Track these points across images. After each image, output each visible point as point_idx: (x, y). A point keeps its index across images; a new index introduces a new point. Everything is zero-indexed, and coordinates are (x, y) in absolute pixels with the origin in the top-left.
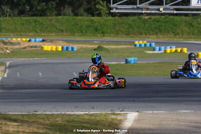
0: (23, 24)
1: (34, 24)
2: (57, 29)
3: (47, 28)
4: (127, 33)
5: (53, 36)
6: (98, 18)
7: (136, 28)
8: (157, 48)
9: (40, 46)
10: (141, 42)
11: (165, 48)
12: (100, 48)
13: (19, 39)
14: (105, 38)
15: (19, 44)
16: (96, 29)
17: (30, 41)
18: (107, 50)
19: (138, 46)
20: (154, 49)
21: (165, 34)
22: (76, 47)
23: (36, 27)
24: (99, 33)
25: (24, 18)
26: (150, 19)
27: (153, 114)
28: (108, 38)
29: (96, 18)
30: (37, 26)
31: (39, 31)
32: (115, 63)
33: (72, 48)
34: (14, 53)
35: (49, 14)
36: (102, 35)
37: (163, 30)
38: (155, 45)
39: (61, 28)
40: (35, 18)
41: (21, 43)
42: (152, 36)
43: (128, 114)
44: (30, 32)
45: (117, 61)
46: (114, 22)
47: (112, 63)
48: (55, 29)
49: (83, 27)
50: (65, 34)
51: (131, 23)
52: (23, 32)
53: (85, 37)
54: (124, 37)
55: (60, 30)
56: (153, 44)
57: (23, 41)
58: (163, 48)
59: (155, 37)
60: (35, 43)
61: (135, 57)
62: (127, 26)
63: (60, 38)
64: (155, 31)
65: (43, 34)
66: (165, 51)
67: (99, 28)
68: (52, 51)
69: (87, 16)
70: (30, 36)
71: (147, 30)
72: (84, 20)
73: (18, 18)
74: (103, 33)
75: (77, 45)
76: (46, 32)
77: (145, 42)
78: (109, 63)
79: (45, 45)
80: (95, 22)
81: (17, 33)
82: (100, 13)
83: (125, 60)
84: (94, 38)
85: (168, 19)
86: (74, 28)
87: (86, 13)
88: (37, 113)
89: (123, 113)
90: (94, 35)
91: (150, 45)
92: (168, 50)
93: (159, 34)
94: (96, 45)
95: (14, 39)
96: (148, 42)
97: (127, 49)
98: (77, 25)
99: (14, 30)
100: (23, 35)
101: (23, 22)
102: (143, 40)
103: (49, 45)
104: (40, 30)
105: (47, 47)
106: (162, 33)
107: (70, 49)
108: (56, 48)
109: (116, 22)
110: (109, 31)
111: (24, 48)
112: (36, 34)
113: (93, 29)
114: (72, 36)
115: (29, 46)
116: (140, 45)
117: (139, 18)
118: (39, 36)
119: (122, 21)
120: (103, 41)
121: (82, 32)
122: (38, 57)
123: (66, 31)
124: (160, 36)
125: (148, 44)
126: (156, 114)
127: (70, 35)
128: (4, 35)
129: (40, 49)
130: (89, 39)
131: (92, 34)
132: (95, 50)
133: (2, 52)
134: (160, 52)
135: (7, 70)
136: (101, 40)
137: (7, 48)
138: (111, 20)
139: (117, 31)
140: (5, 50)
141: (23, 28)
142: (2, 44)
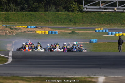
0: (23, 16)
1: (30, 16)
2: (45, 20)
3: (39, 19)
4: (91, 23)
5: (43, 24)
6: (71, 13)
7: (96, 20)
8: (110, 33)
9: (35, 31)
10: (100, 29)
11: (115, 33)
12: (73, 33)
13: (21, 26)
14: (76, 26)
15: (21, 29)
16: (71, 20)
17: (27, 27)
18: (78, 33)
20: (108, 34)
21: (115, 24)
22: (57, 32)
23: (31, 19)
24: (72, 23)
25: (24, 12)
26: (105, 14)
28: (78, 26)
29: (70, 13)
31: (33, 21)
33: (55, 32)
34: (18, 35)
35: (40, 10)
37: (114, 21)
39: (48, 19)
40: (31, 12)
41: (22, 29)
42: (107, 25)
44: (28, 22)
45: (84, 41)
46: (82, 16)
47: (81, 42)
48: (44, 20)
49: (62, 19)
50: (50, 23)
51: (93, 16)
52: (23, 22)
53: (63, 25)
56: (108, 31)
57: (23, 27)
59: (109, 25)
60: (31, 29)
61: (96, 38)
62: (91, 18)
63: (47, 26)
64: (109, 21)
65: (36, 23)
66: (115, 35)
67: (73, 19)
68: (42, 34)
69: (65, 12)
70: (27, 24)
71: (104, 21)
72: (63, 14)
73: (20, 12)
74: (75, 23)
75: (58, 31)
76: (38, 22)
77: (102, 29)
79: (38, 30)
80: (70, 16)
81: (19, 22)
82: (73, 10)
83: (89, 41)
84: (69, 26)
85: (117, 15)
86: (56, 19)
87: (64, 10)
91: (106, 31)
92: (117, 35)
93: (111, 24)
94: (71, 30)
95: (18, 26)
96: (104, 29)
97: (90, 33)
98: (58, 17)
99: (17, 20)
100: (23, 24)
102: (101, 28)
103: (40, 30)
104: (34, 21)
105: (39, 32)
106: (113, 23)
108: (45, 32)
109: (84, 16)
110: (79, 21)
111: (24, 32)
112: (32, 23)
113: (69, 20)
115: (27, 31)
116: (99, 31)
117: (98, 14)
118: (34, 24)
119: (87, 15)
120: (75, 28)
121: (62, 22)
122: (33, 38)
123: (51, 21)
127: (54, 24)
128: (11, 24)
129: (34, 33)
130: (66, 27)
131: (68, 24)
132: (70, 34)
133: (10, 35)
134: (112, 35)
135: (13, 46)
136: (73, 27)
137: (13, 32)
138: (80, 14)
139: (84, 22)
140: (12, 33)
141: (23, 19)
142: (10, 29)
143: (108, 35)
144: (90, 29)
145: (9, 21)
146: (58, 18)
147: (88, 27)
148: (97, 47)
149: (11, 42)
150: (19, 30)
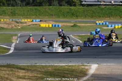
0: (28, 11)
1: (35, 11)
2: (49, 14)
3: (43, 13)
4: (92, 17)
5: (47, 18)
6: (74, 7)
7: (97, 13)
8: (110, 25)
9: (39, 24)
10: (100, 22)
11: (115, 25)
12: (75, 26)
13: (26, 20)
15: (26, 23)
16: (73, 14)
17: (32, 21)
18: (79, 26)
19: (98, 24)
20: (108, 26)
21: (114, 17)
22: (60, 25)
23: (36, 13)
24: (74, 17)
25: (29, 7)
26: (105, 8)
27: (107, 65)
28: (80, 20)
29: (72, 7)
32: (84, 34)
33: (58, 25)
34: (23, 29)
35: (44, 5)
36: (76, 17)
37: (113, 15)
38: (108, 23)
39: (52, 13)
40: (36, 7)
41: (27, 22)
42: (107, 18)
43: (92, 66)
44: (33, 16)
46: (83, 10)
47: (82, 35)
48: (47, 14)
49: (65, 13)
50: (54, 17)
51: (94, 10)
52: (28, 16)
53: (66, 19)
54: (90, 19)
55: (50, 14)
56: (107, 23)
57: (28, 21)
58: (113, 25)
59: (109, 18)
60: (36, 23)
62: (92, 12)
64: (109, 15)
65: (40, 17)
66: (115, 27)
67: (75, 13)
68: (46, 27)
69: (67, 6)
70: (32, 18)
71: (104, 15)
72: (66, 9)
73: (25, 7)
74: (77, 16)
75: (61, 24)
76: (42, 16)
77: (103, 22)
78: (81, 35)
79: (41, 24)
80: (72, 10)
81: (25, 17)
82: (75, 4)
83: (90, 33)
84: (71, 20)
85: (116, 8)
86: (59, 13)
87: (67, 4)
88: (37, 65)
89: (89, 64)
91: (106, 24)
92: (117, 27)
93: (111, 17)
94: (73, 24)
95: (23, 20)
96: (104, 22)
97: (91, 26)
98: (61, 11)
99: (23, 14)
101: (28, 10)
102: (101, 21)
103: (44, 24)
104: (39, 15)
105: (43, 25)
107: (57, 26)
108: (49, 26)
109: (85, 10)
110: (80, 15)
111: (29, 25)
113: (71, 14)
114: (58, 18)
115: (32, 24)
116: (99, 24)
117: (99, 7)
118: (38, 18)
119: (88, 9)
120: (77, 21)
121: (64, 16)
122: (37, 31)
123: (55, 15)
124: (112, 18)
125: (104, 23)
126: (109, 65)
128: (17, 18)
129: (38, 26)
130: (68, 20)
131: (70, 17)
132: (72, 26)
133: (16, 28)
134: (111, 28)
136: (75, 20)
137: (19, 26)
138: (82, 8)
139: (86, 15)
140: (17, 26)
141: (29, 13)
142: (16, 23)
144: (91, 22)
145: (15, 16)
149: (16, 35)
150: (24, 23)
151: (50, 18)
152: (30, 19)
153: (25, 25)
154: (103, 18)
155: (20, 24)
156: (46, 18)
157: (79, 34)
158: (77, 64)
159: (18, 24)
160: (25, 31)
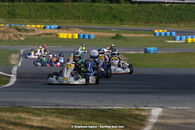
0: (38, 10)
1: (49, 10)
2: (73, 15)
3: (63, 14)
4: (147, 21)
5: (70, 22)
6: (116, 5)
7: (156, 16)
8: (178, 38)
9: (56, 33)
10: (161, 31)
11: (186, 38)
12: (118, 37)
13: (34, 26)
14: (124, 26)
15: (33, 30)
16: (115, 17)
17: (44, 28)
18: (125, 38)
19: (158, 35)
21: (186, 23)
22: (93, 35)
23: (51, 13)
24: (117, 21)
25: (39, 4)
26: (170, 6)
28: (126, 27)
29: (114, 5)
30: (53, 12)
31: (54, 18)
32: (134, 52)
33: (89, 36)
34: (28, 41)
36: (120, 23)
37: (184, 19)
38: (176, 34)
39: (78, 14)
40: (50, 3)
41: (36, 30)
42: (173, 25)
43: (153, 111)
44: (45, 18)
45: (136, 51)
46: (133, 9)
47: (131, 52)
50: (82, 21)
51: (151, 10)
52: (38, 18)
53: (102, 24)
54: (144, 25)
55: (76, 16)
56: (174, 34)
57: (38, 28)
59: (176, 25)
60: (50, 30)
61: (155, 46)
62: (147, 14)
63: (76, 25)
64: (176, 19)
65: (58, 21)
66: (186, 41)
67: (118, 15)
68: (67, 39)
69: (105, 3)
70: (45, 22)
71: (168, 18)
72: (102, 7)
73: (33, 3)
74: (121, 20)
75: (94, 33)
76: (62, 19)
77: (165, 31)
78: (128, 53)
79: (60, 33)
80: (114, 9)
81: (31, 20)
83: (144, 50)
84: (112, 26)
85: (190, 7)
86: (91, 14)
88: (60, 107)
90: (112, 23)
91: (171, 34)
92: (190, 40)
93: (180, 23)
94: (114, 33)
95: (29, 26)
96: (168, 31)
97: (145, 38)
98: (95, 11)
99: (28, 16)
100: (38, 22)
101: (37, 8)
102: (163, 29)
103: (65, 33)
104: (56, 17)
105: (63, 35)
106: (183, 22)
107: (87, 37)
108: (72, 36)
109: (136, 10)
110: (127, 18)
111: (39, 35)
112: (51, 20)
113: (111, 16)
114: (89, 23)
115: (44, 33)
116: (160, 34)
117: (159, 5)
118: (55, 23)
120: (121, 29)
121: (100, 20)
122: (53, 46)
123: (83, 18)
124: (181, 25)
125: (169, 33)
127: (87, 22)
128: (18, 21)
129: (56, 36)
130: (106, 27)
131: (109, 22)
132: (113, 38)
133: (16, 39)
134: (180, 42)
135: (21, 58)
136: (119, 27)
137: (21, 35)
138: (130, 7)
139: (136, 19)
140: (19, 36)
141: (38, 14)
142: (16, 31)
143: (175, 40)
144: (145, 31)
145: (15, 18)
146: (94, 13)
147: (143, 28)
148: (156, 61)
149: (17, 52)
150: (31, 32)
151: (75, 22)
152: (40, 25)
153: (32, 34)
154: (166, 25)
155: (23, 32)
156: (68, 22)
157: (125, 52)
158: (127, 108)
159: (19, 33)
160: (33, 45)
